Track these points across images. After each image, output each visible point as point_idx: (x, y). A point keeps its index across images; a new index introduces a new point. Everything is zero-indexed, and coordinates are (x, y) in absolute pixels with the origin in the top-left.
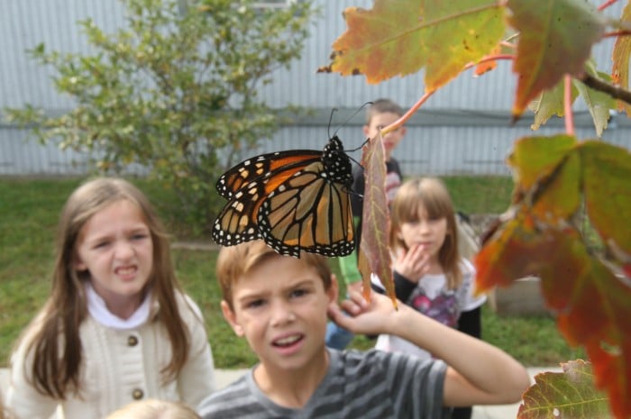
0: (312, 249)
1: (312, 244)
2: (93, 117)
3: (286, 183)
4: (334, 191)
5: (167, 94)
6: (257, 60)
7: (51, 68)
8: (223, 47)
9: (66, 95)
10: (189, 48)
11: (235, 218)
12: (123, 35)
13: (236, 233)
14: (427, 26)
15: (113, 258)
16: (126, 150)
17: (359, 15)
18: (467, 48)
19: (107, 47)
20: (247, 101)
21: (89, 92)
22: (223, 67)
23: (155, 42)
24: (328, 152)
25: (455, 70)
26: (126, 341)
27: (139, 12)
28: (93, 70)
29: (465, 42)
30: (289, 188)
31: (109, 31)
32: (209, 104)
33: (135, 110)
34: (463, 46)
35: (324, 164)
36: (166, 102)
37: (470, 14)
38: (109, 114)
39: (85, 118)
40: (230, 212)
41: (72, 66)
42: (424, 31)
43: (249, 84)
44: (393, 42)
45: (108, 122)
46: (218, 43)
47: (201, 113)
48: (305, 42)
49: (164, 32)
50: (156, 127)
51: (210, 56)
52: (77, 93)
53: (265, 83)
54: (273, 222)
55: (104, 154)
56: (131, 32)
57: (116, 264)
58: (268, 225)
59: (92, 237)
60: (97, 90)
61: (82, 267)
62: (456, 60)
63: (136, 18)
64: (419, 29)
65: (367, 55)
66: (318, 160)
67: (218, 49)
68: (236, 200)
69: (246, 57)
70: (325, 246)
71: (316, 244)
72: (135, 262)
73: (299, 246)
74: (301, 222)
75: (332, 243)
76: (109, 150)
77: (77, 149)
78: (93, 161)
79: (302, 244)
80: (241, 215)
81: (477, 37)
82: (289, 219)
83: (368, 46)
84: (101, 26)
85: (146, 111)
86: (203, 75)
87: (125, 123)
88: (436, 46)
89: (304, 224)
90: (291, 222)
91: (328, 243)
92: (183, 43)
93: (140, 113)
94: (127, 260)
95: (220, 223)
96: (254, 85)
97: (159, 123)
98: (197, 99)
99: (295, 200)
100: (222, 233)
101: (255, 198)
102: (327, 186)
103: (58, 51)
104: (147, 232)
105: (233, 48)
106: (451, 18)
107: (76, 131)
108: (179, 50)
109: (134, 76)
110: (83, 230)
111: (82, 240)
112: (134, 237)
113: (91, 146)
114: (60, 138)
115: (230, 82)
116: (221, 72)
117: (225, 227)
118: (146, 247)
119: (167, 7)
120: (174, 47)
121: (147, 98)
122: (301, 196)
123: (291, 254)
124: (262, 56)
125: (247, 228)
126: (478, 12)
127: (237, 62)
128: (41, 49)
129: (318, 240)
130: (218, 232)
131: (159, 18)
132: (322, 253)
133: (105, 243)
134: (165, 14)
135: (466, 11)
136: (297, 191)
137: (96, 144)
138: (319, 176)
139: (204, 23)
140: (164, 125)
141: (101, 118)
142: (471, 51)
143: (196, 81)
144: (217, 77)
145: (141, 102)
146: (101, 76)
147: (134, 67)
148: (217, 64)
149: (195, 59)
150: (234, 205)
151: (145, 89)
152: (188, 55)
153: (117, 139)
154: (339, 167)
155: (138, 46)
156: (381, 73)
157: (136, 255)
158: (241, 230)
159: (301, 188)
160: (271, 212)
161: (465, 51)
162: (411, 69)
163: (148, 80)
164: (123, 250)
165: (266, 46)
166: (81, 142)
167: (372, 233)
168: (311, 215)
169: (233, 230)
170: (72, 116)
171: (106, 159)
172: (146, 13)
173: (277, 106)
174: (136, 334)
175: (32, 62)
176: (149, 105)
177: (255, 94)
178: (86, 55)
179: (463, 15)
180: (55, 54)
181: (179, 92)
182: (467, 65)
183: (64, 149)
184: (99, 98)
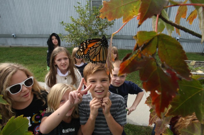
0: (99, 62)
1: (99, 61)
2: (72, 36)
3: (93, 47)
4: (104, 49)
5: (86, 32)
6: (105, 25)
7: (65, 26)
8: (98, 22)
9: (67, 31)
10: (91, 22)
11: (80, 53)
12: (78, 19)
13: (80, 56)
14: (123, 6)
15: (61, 63)
16: (78, 42)
17: (106, 3)
18: (134, 11)
19: (75, 22)
20: (102, 33)
21: (72, 31)
22: (98, 26)
23: (84, 21)
24: (102, 39)
25: (131, 17)
26: (64, 78)
27: (82, 15)
28: (72, 27)
29: (133, 10)
30: (93, 48)
31: (75, 19)
32: (95, 34)
33: (80, 35)
34: (132, 11)
35: (101, 42)
36: (86, 33)
37: (134, 2)
38: (75, 35)
39: (71, 36)
40: (79, 51)
41: (68, 26)
42: (123, 7)
43: (103, 30)
44: (115, 10)
45: (75, 37)
46: (97, 21)
47: (93, 35)
48: (115, 22)
49: (86, 19)
50: (84, 38)
51: (95, 24)
52: (69, 31)
53: (106, 30)
54: (90, 56)
55: (74, 43)
56: (80, 19)
57: (62, 64)
58: (89, 56)
59: (57, 59)
60: (73, 30)
61: (56, 64)
62: (131, 15)
63: (81, 16)
64: (121, 6)
65: (108, 13)
66: (100, 41)
67: (97, 23)
68: (81, 48)
69: (102, 24)
70: (102, 61)
71: (100, 61)
72: (66, 64)
73: (96, 61)
74: (96, 56)
75: (104, 61)
76: (75, 43)
77: (69, 42)
78: (72, 45)
79: (97, 61)
80: (82, 52)
81: (136, 8)
82: (94, 55)
83: (109, 11)
84: (74, 18)
85: (82, 35)
86: (94, 28)
87: (78, 37)
88: (126, 11)
89: (97, 56)
90: (94, 56)
91: (103, 60)
92: (90, 21)
93: (81, 35)
94: (64, 64)
95: (77, 53)
96: (104, 30)
97: (85, 37)
98: (92, 33)
99: (95, 50)
100: (77, 56)
101: (85, 48)
102: (102, 47)
103: (66, 23)
104: (68, 58)
105: (100, 22)
106: (129, 3)
107: (69, 39)
108: (89, 22)
109: (80, 28)
110: (55, 57)
111: (55, 59)
112: (65, 59)
113: (71, 42)
114: (66, 40)
115: (99, 29)
116: (97, 27)
117: (78, 54)
118: (68, 61)
119: (87, 14)
120: (88, 22)
121: (82, 32)
122: (96, 49)
123: (95, 63)
124: (106, 24)
125: (83, 55)
126: (136, 1)
127: (101, 25)
128: (63, 22)
129: (101, 60)
130: (76, 55)
131: (85, 16)
132: (102, 63)
133: (60, 60)
134: (87, 15)
135: (133, 1)
136: (95, 48)
137: (72, 41)
138: (100, 45)
139: (94, 17)
140: (86, 38)
141: (73, 36)
142: (135, 12)
143: (92, 29)
144: (96, 28)
145: (81, 33)
146: (74, 28)
147: (80, 26)
148: (97, 26)
149: (92, 24)
150: (80, 50)
151: (82, 30)
152: (91, 24)
153: (77, 40)
154: (105, 43)
155: (81, 22)
156: (112, 18)
157: (66, 62)
158: (81, 55)
159: (96, 48)
160: (89, 53)
161: (133, 12)
162: (119, 17)
163: (83, 29)
164: (63, 61)
165: (106, 22)
166: (70, 41)
167: (109, 58)
168: (99, 54)
169: (80, 55)
170: (68, 36)
171: (74, 44)
172: (83, 15)
173: (109, 35)
174: (66, 77)
175: (61, 25)
176: (83, 34)
177: (104, 32)
178: (71, 24)
179: (132, 2)
180: (65, 23)
181: (89, 31)
182: (134, 17)
183: (67, 42)
184: (73, 32)
